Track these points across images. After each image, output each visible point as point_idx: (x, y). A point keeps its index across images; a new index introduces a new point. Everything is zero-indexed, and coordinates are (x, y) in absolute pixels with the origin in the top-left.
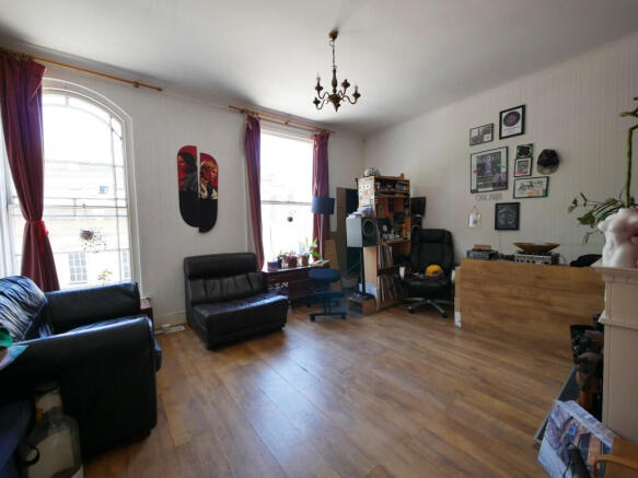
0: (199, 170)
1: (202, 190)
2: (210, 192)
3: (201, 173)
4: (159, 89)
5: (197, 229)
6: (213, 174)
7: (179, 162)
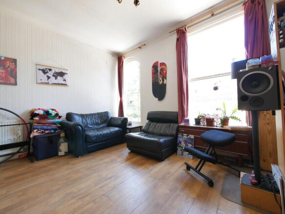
0: (159, 71)
1: (160, 81)
2: (163, 81)
3: (160, 72)
4: (145, 45)
5: (157, 99)
6: (165, 71)
7: (153, 70)
